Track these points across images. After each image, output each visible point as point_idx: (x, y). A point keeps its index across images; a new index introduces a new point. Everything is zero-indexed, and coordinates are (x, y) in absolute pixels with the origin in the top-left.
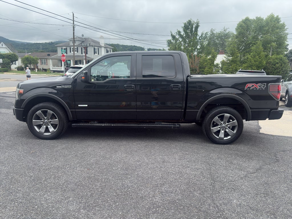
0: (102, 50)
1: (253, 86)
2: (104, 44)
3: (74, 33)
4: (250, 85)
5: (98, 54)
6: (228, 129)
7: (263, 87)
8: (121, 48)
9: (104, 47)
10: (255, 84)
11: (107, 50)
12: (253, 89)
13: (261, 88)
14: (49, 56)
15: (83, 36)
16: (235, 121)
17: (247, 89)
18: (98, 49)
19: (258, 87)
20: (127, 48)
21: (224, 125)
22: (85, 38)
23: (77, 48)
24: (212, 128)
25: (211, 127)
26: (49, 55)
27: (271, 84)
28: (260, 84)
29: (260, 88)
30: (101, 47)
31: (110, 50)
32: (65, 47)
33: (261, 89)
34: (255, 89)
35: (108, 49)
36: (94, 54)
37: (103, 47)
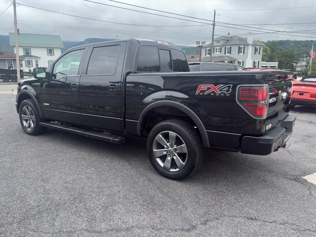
0: (249, 49)
1: (209, 89)
2: (252, 42)
3: (213, 32)
4: (203, 87)
5: (244, 53)
6: (176, 157)
7: (227, 91)
8: (293, 44)
9: (253, 45)
10: (212, 86)
11: (255, 48)
12: (209, 94)
13: (224, 93)
14: (193, 59)
15: (229, 34)
16: (184, 145)
17: (199, 94)
18: (244, 47)
19: (218, 90)
20: (301, 44)
21: (170, 149)
22: (231, 37)
23: (221, 48)
24: (154, 150)
25: (153, 148)
26: (193, 57)
27: (240, 87)
28: (222, 85)
29: (222, 93)
30: (248, 45)
31: (260, 48)
32: (209, 48)
33: (222, 95)
34: (213, 94)
35: (257, 47)
36: (239, 53)
37: (251, 45)
